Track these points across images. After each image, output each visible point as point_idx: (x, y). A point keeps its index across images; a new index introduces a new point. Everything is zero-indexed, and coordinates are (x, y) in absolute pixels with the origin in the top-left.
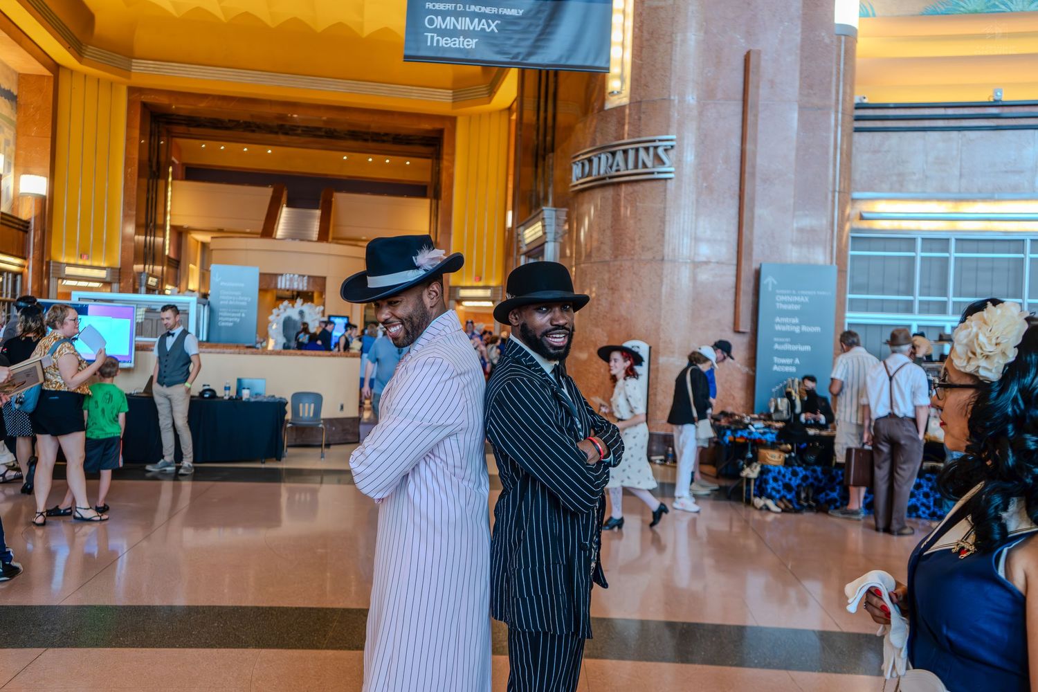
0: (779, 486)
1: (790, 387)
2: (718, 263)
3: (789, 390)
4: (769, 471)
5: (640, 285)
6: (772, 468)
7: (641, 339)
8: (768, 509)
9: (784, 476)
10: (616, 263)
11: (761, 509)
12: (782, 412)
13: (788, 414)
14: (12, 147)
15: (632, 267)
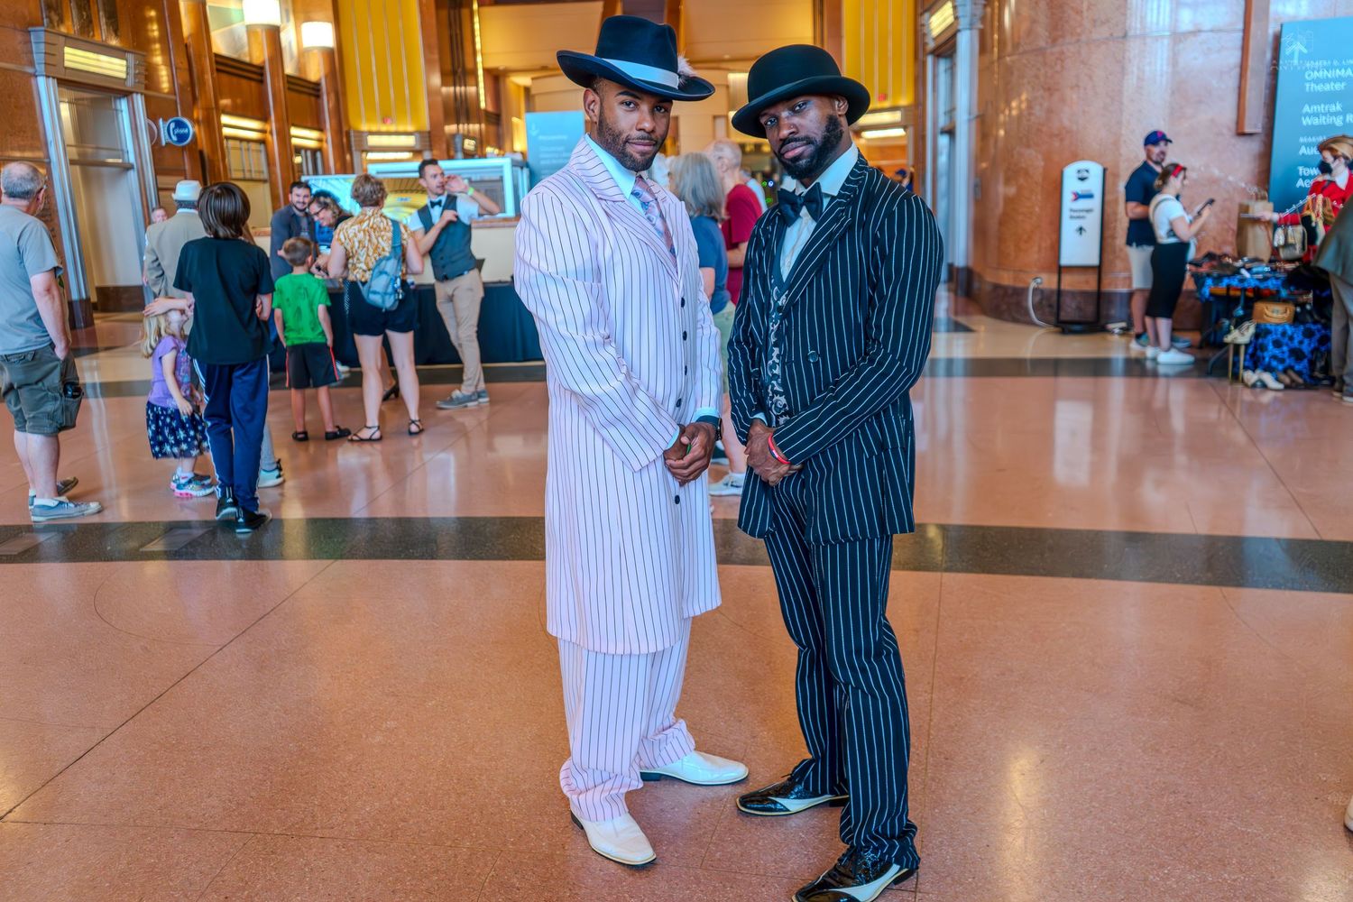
0: (1283, 352)
1: (1308, 209)
2: (1212, 31)
3: (1307, 213)
4: (1268, 332)
5: (1090, 78)
6: (1272, 328)
7: (1092, 159)
8: (1264, 386)
9: (1291, 338)
10: (1056, 49)
11: (1254, 386)
12: (1293, 246)
13: (1303, 249)
15: (1079, 53)
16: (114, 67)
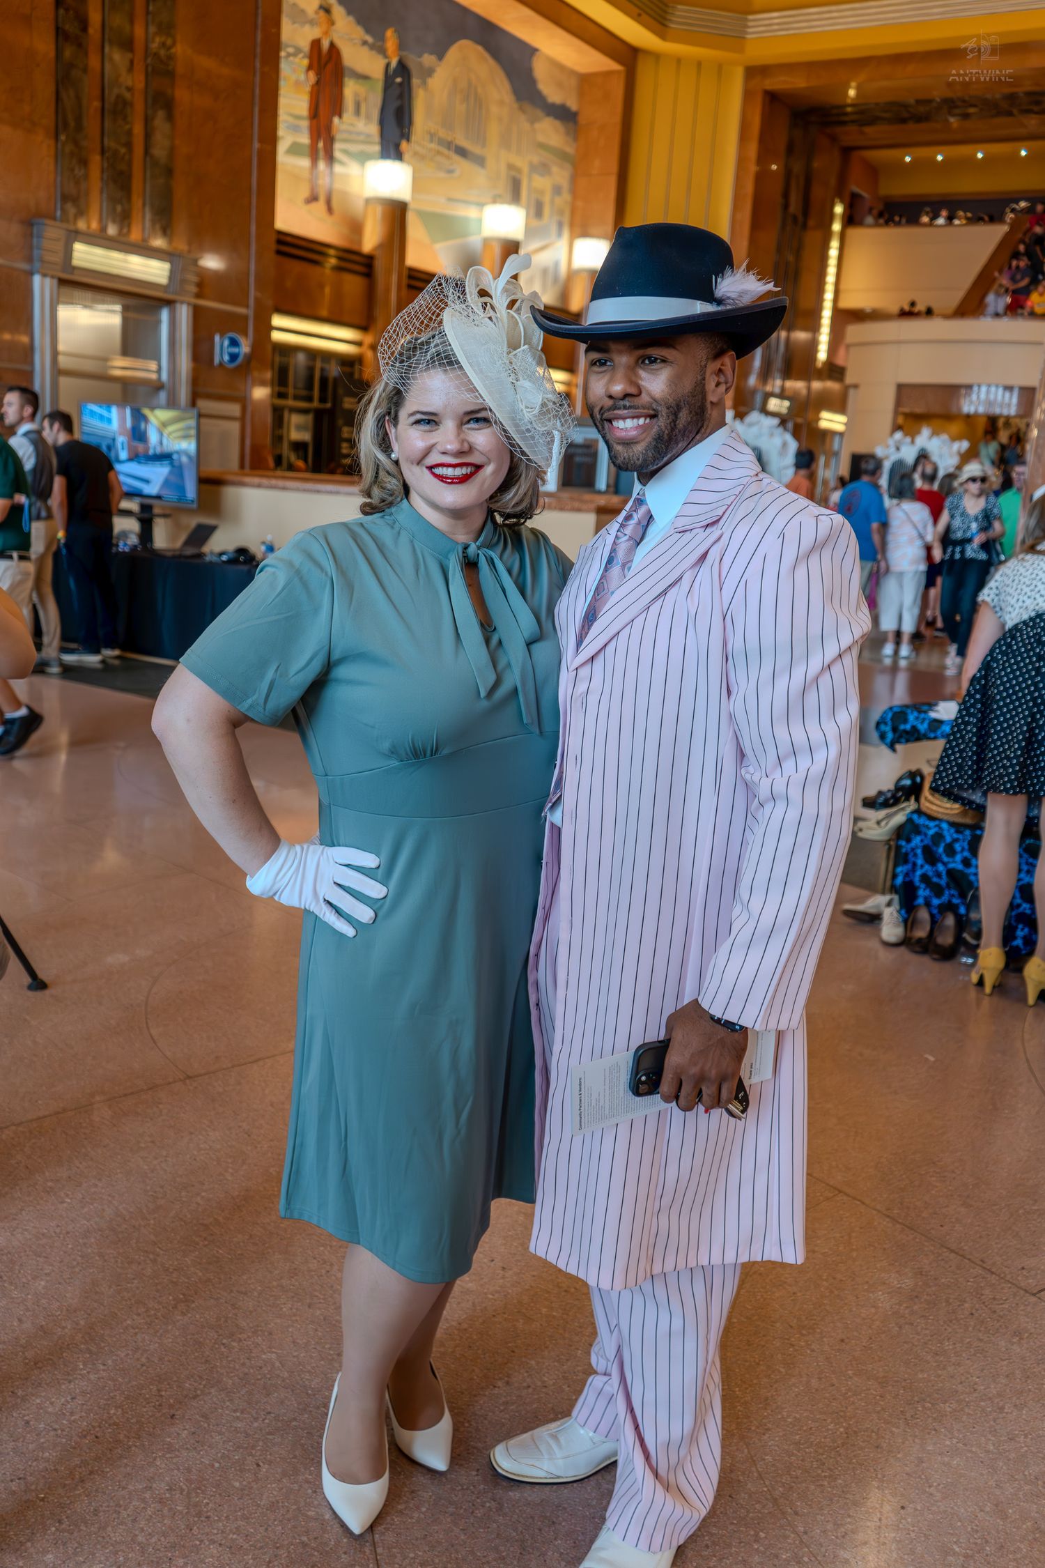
14: (567, 196)
16: (153, 270)
